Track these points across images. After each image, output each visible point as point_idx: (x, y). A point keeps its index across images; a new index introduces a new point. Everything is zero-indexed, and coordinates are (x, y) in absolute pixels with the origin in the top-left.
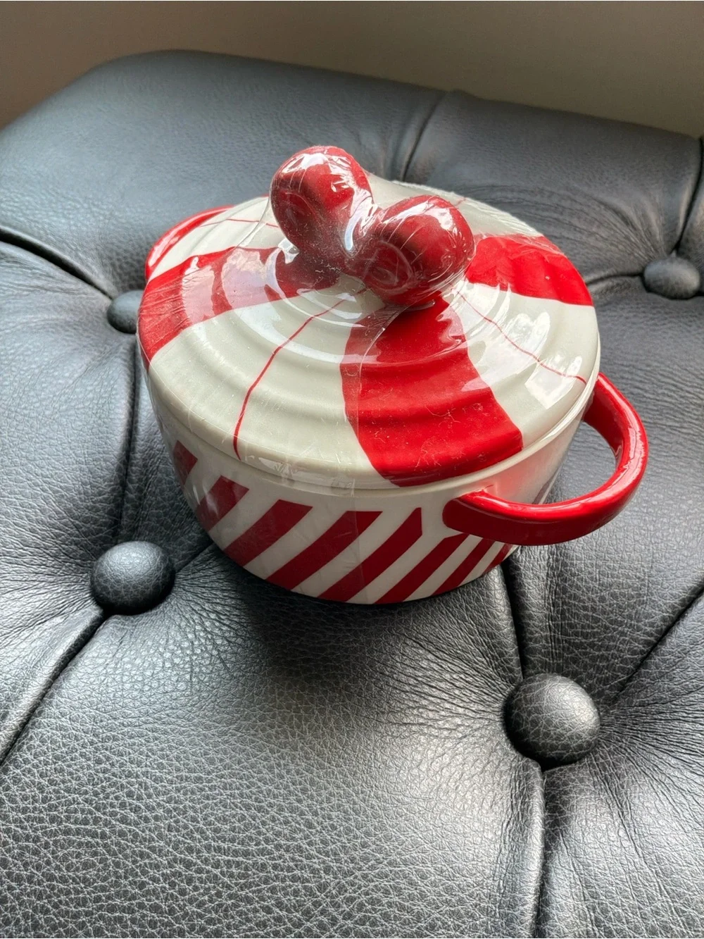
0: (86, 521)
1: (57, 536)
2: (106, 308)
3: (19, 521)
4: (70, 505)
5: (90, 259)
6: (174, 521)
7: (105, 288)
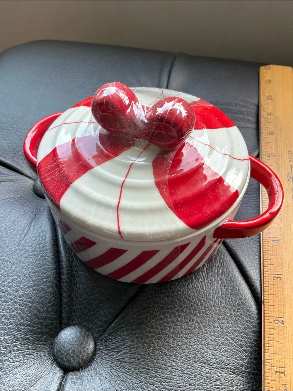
0: (45, 319)
1: (32, 331)
2: (32, 186)
3: (11, 326)
4: (35, 311)
5: (20, 161)
6: (90, 311)
7: (30, 175)
